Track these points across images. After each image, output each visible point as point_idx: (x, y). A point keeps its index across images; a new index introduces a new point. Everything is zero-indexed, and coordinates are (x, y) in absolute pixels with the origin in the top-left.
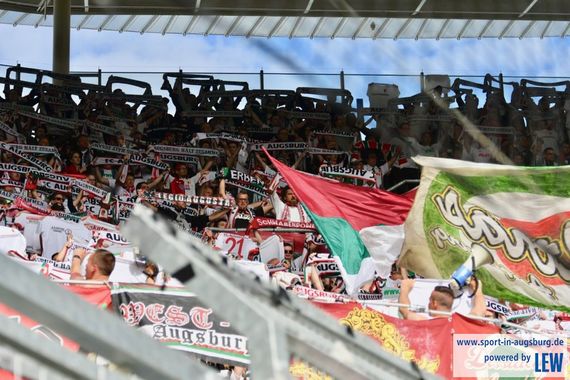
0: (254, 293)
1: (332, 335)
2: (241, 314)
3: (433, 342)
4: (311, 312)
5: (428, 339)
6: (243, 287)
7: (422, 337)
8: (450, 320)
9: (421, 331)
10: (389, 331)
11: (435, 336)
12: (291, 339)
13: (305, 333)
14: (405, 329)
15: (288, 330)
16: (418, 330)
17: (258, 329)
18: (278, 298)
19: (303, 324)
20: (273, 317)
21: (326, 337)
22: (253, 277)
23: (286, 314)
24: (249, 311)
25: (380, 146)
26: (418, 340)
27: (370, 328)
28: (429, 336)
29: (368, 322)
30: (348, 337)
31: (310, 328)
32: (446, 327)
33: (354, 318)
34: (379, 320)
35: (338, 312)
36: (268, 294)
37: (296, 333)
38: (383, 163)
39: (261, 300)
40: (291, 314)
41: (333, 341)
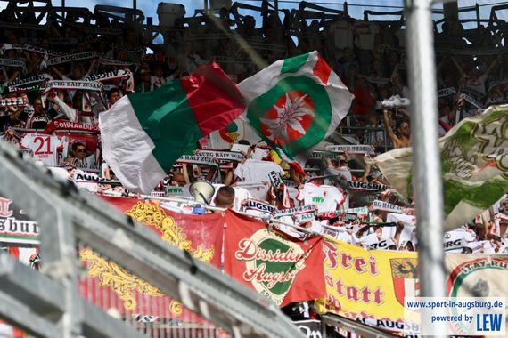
0: (46, 184)
1: (114, 224)
2: (33, 202)
3: (208, 235)
4: (96, 203)
5: (203, 231)
6: (36, 179)
7: (198, 229)
8: (223, 215)
9: (197, 224)
10: (168, 223)
11: (209, 229)
12: (77, 226)
13: (90, 222)
14: (183, 222)
15: (75, 218)
16: (194, 223)
17: (47, 216)
18: (67, 190)
19: (88, 213)
20: (62, 206)
21: (109, 225)
22: (44, 170)
23: (74, 204)
24: (40, 200)
25: (166, 59)
26: (194, 232)
27: (152, 220)
28: (204, 229)
29: (150, 215)
30: (129, 227)
31: (95, 217)
32: (220, 221)
33: (138, 210)
34: (160, 213)
35: (124, 205)
36: (58, 185)
37: (82, 221)
38: (169, 75)
39: (52, 191)
40: (78, 204)
41: (115, 229)
